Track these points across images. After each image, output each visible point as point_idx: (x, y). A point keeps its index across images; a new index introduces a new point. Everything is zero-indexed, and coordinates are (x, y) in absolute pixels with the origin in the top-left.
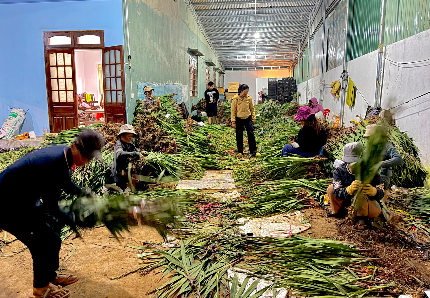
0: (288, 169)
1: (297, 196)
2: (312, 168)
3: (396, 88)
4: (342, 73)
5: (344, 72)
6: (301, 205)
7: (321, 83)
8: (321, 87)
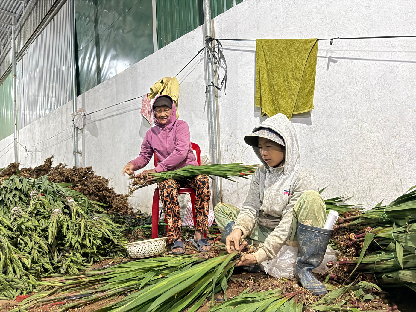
7: (77, 115)
8: (81, 121)
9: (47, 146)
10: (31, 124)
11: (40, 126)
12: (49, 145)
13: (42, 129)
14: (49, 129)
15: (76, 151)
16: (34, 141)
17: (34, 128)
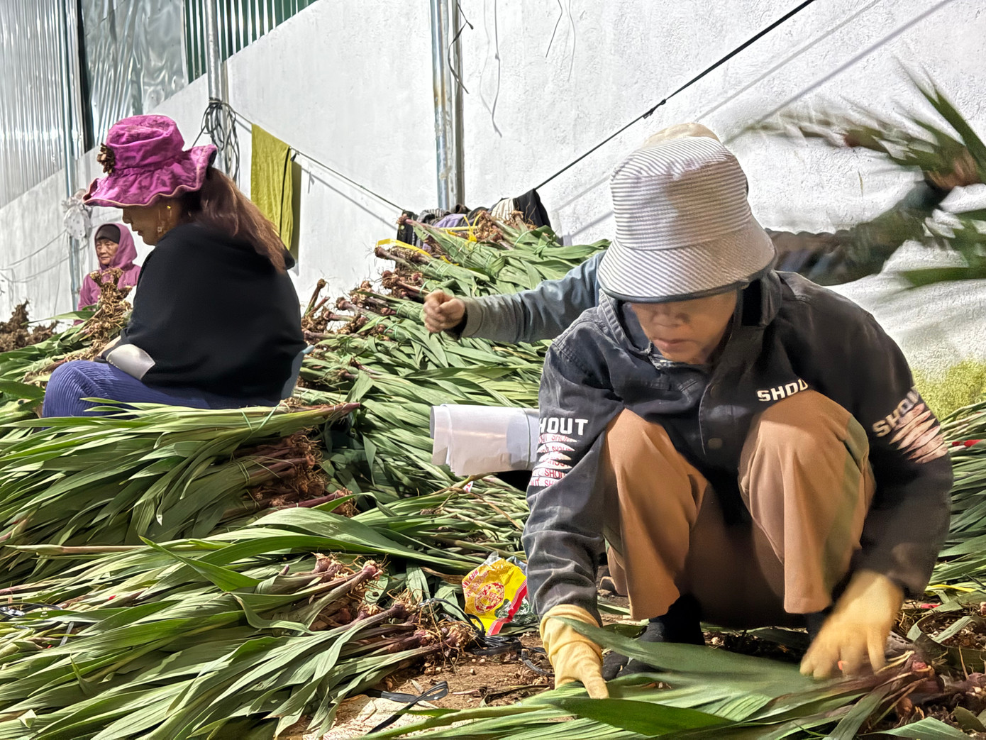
0: (147, 484)
1: (315, 611)
2: (288, 467)
3: (550, 86)
4: (207, 114)
5: (216, 105)
6: (368, 660)
7: (72, 206)
8: (78, 222)
9: (35, 271)
10: (8, 206)
11: (23, 216)
12: (39, 268)
13: (27, 225)
14: (38, 227)
15: (76, 290)
16: (14, 255)
17: (13, 219)
